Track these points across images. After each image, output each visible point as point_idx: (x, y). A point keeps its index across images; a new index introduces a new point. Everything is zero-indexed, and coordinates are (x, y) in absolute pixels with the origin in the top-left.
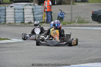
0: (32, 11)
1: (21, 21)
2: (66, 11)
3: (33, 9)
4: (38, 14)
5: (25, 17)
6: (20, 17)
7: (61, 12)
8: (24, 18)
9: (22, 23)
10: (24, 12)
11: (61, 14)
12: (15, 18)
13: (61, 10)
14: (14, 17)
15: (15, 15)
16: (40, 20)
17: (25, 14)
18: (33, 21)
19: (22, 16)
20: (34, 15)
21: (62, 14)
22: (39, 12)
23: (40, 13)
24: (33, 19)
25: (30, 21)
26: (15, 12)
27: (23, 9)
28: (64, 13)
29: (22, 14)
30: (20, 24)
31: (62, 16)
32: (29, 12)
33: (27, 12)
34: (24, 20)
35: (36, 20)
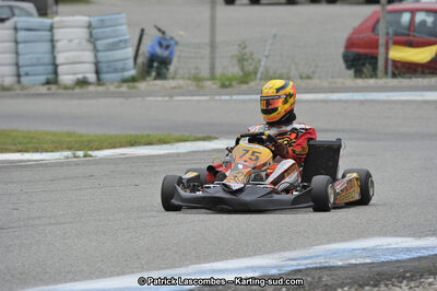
0: (87, 36)
1: (43, 78)
3: (90, 26)
4: (114, 47)
5: (60, 58)
6: (38, 59)
8: (55, 66)
9: (48, 82)
10: (52, 41)
12: (17, 65)
13: (159, 30)
14: (14, 61)
15: (17, 53)
16: (123, 70)
17: (57, 49)
18: (92, 77)
19: (47, 58)
20: (96, 50)
22: (117, 39)
23: (121, 41)
24: (91, 67)
25: (80, 76)
26: (16, 42)
27: (51, 29)
28: (172, 38)
29: (46, 46)
30: (49, 89)
32: (76, 42)
33: (70, 41)
34: (56, 73)
35: (104, 69)
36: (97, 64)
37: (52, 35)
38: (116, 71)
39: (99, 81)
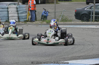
0: (16, 10)
1: (5, 20)
2: (50, 10)
3: (17, 8)
4: (22, 13)
5: (10, 15)
6: (4, 15)
7: (45, 10)
8: (8, 17)
10: (8, 11)
11: (44, 13)
13: (44, 9)
16: (25, 18)
17: (9, 13)
18: (17, 20)
19: (6, 15)
20: (18, 14)
21: (46, 13)
22: (23, 11)
23: (24, 12)
24: (17, 18)
27: (8, 8)
28: (48, 11)
29: (6, 12)
30: (5, 23)
31: (45, 15)
32: (13, 11)
34: (8, 19)
35: (20, 18)
36: (18, 17)
37: (8, 10)
38: (23, 19)
39: (19, 21)
